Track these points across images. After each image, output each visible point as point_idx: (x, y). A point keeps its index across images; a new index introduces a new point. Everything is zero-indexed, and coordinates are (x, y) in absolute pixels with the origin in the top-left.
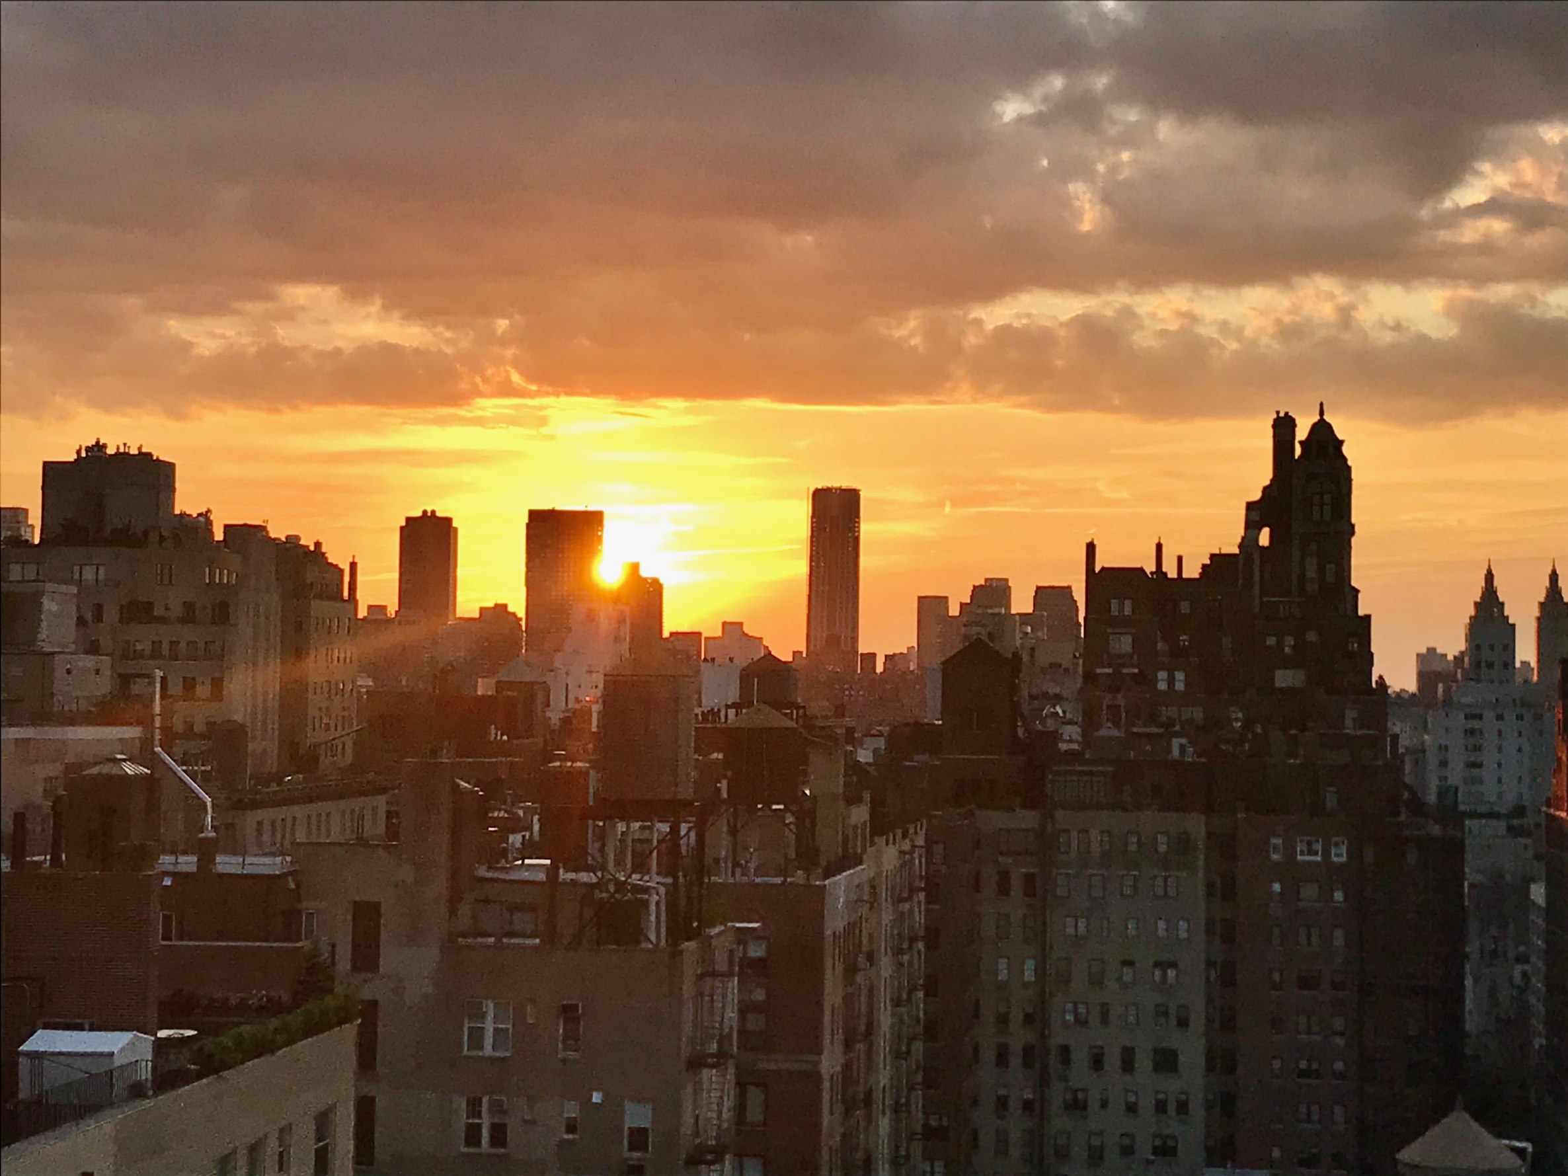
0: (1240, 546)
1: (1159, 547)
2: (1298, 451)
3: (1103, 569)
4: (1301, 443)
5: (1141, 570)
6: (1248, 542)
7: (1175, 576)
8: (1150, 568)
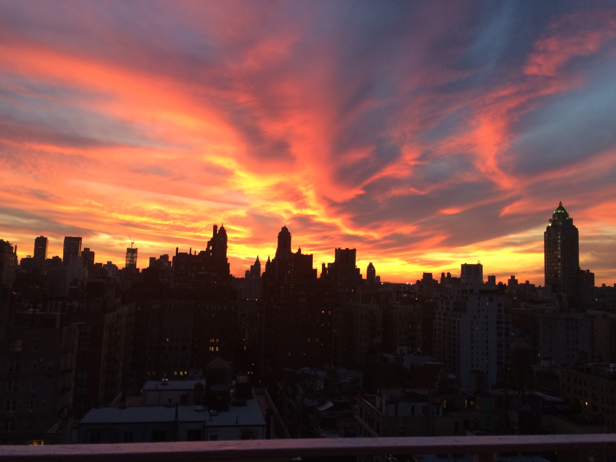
0: (206, 249)
1: (191, 249)
2: (218, 232)
3: (179, 253)
4: (219, 231)
5: (187, 253)
6: (208, 249)
7: (194, 254)
8: (189, 253)
